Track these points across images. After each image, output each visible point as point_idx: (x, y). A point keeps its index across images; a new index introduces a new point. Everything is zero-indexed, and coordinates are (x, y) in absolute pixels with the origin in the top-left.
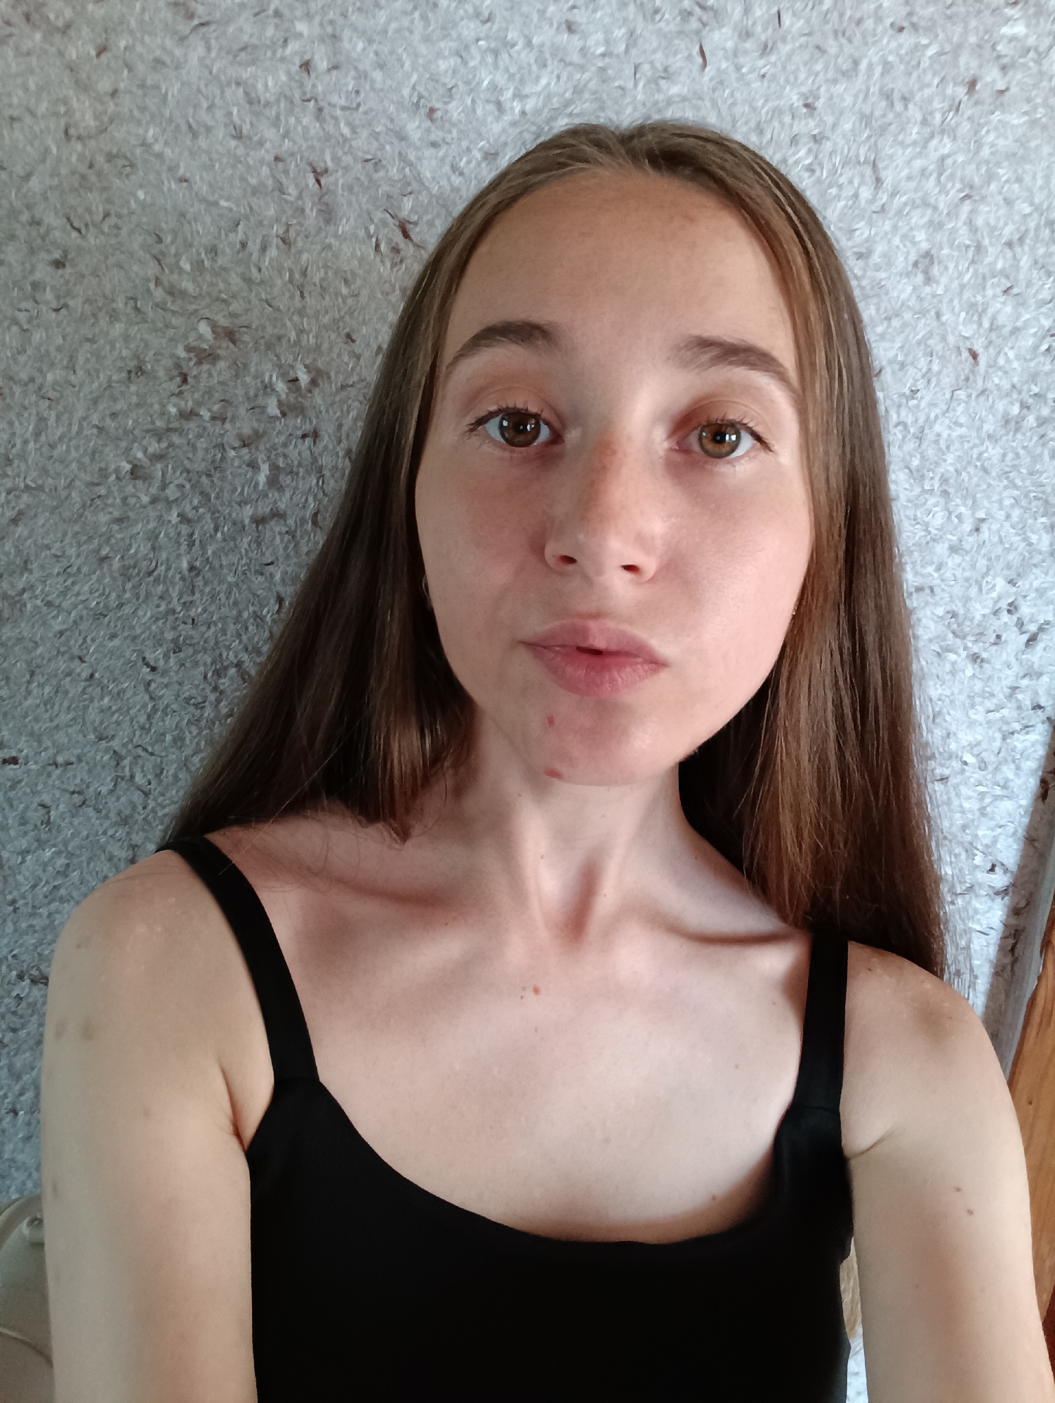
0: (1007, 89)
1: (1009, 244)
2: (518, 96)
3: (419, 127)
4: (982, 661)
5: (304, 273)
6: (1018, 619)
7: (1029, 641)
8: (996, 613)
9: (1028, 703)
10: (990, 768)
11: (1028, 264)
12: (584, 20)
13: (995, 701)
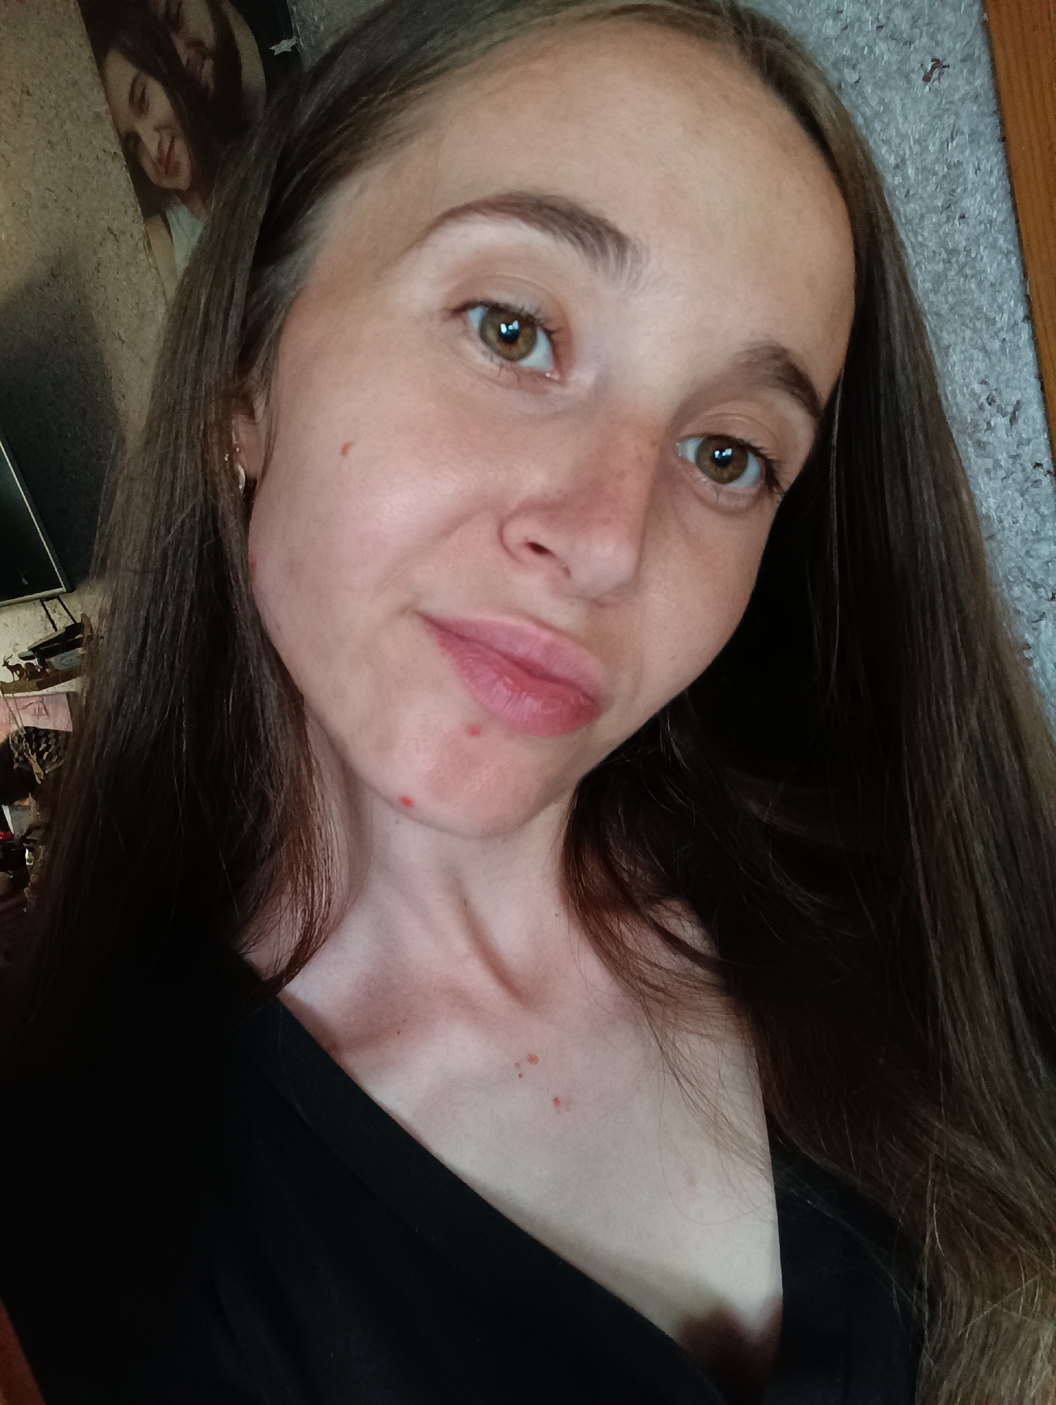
0: (860, 78)
1: (897, 166)
4: (984, 443)
6: (997, 406)
7: (1011, 421)
8: (981, 408)
9: (1029, 466)
10: (1021, 521)
11: (914, 172)
13: (1004, 470)
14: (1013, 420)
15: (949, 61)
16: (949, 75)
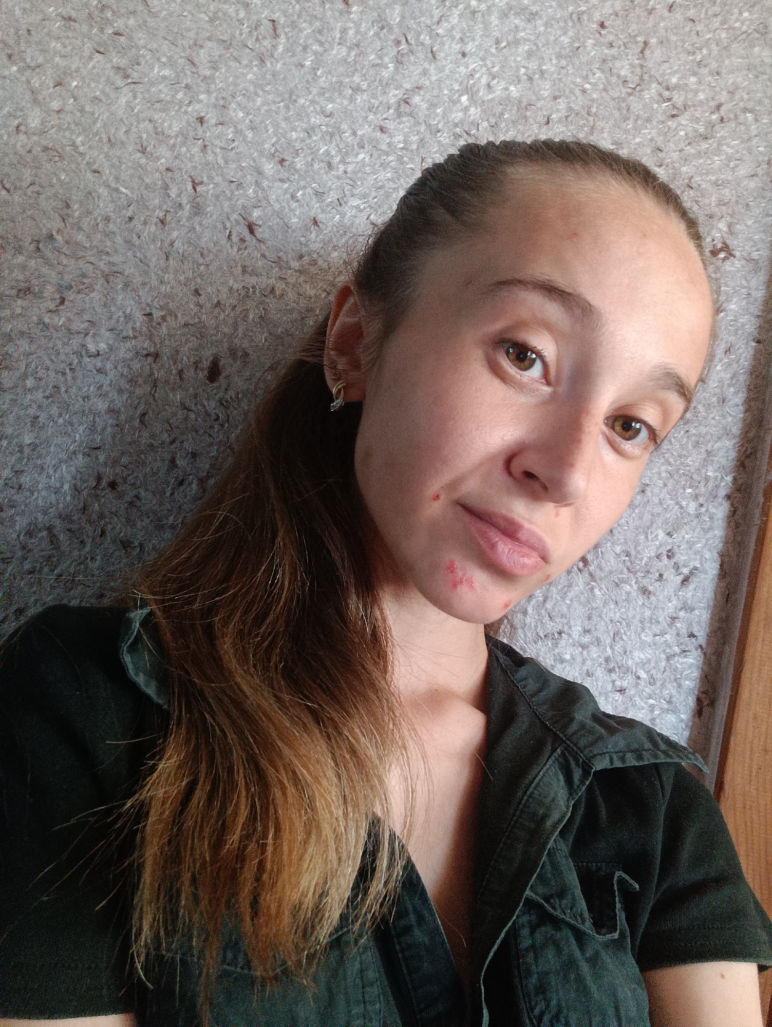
2: (343, 161)
3: (272, 168)
4: (650, 593)
5: (172, 244)
6: (675, 563)
7: (683, 582)
8: (659, 556)
9: (684, 631)
10: (658, 684)
12: (392, 127)
13: (659, 627)
14: (685, 581)
15: (738, 254)
16: (733, 264)
